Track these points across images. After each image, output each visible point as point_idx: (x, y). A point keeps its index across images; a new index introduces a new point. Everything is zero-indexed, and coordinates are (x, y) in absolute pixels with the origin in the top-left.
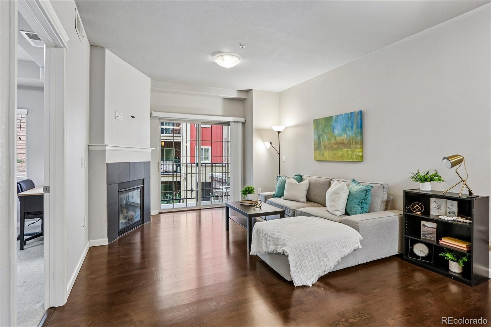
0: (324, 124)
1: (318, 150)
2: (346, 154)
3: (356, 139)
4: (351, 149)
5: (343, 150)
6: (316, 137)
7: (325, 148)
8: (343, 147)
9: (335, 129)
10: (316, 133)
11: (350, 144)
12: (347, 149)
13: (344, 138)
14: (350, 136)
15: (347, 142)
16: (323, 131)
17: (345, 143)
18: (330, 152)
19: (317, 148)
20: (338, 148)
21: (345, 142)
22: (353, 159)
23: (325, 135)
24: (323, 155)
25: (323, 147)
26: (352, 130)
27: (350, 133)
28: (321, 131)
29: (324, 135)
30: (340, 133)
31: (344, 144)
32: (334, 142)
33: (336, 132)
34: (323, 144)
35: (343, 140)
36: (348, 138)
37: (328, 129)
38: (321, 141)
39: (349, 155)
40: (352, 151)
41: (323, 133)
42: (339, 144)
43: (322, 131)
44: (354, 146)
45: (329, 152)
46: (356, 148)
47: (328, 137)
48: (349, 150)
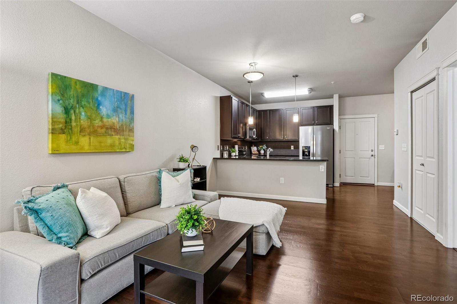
0: (79, 90)
1: (64, 134)
2: (117, 143)
3: (129, 125)
4: (123, 137)
5: (114, 136)
6: (59, 109)
7: (80, 132)
8: (113, 133)
9: (102, 106)
10: (59, 100)
11: (123, 131)
12: (119, 136)
13: (115, 121)
14: (122, 120)
15: (119, 127)
16: (78, 103)
17: (117, 129)
18: (92, 138)
19: (62, 129)
20: (106, 134)
21: (117, 127)
22: (126, 149)
23: (82, 109)
24: (77, 143)
25: (76, 130)
26: (125, 114)
27: (123, 116)
28: (72, 101)
29: (79, 108)
30: (109, 113)
31: (114, 129)
32: (100, 124)
33: (104, 110)
34: (77, 125)
35: (114, 123)
36: (121, 122)
37: (88, 102)
38: (73, 118)
39: (122, 143)
40: (125, 139)
41: (77, 106)
42: (107, 129)
43: (76, 102)
44: (127, 133)
45: (90, 138)
46: (129, 135)
47: (89, 114)
48: (121, 137)
